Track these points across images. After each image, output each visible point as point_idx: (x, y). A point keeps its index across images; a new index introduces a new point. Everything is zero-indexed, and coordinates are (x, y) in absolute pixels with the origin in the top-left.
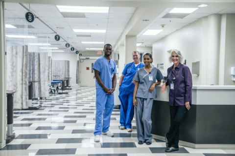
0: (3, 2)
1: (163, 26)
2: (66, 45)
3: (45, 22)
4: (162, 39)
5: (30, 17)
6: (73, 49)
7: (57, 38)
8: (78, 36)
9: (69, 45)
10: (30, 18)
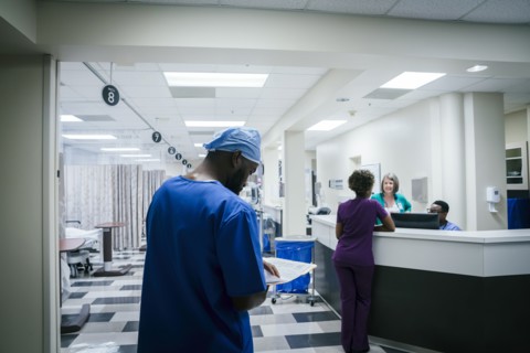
0: (57, 61)
1: (352, 114)
2: (169, 150)
3: (136, 109)
4: (338, 137)
5: (110, 94)
6: (179, 156)
7: (157, 138)
8: (191, 133)
9: (174, 150)
10: (111, 97)
